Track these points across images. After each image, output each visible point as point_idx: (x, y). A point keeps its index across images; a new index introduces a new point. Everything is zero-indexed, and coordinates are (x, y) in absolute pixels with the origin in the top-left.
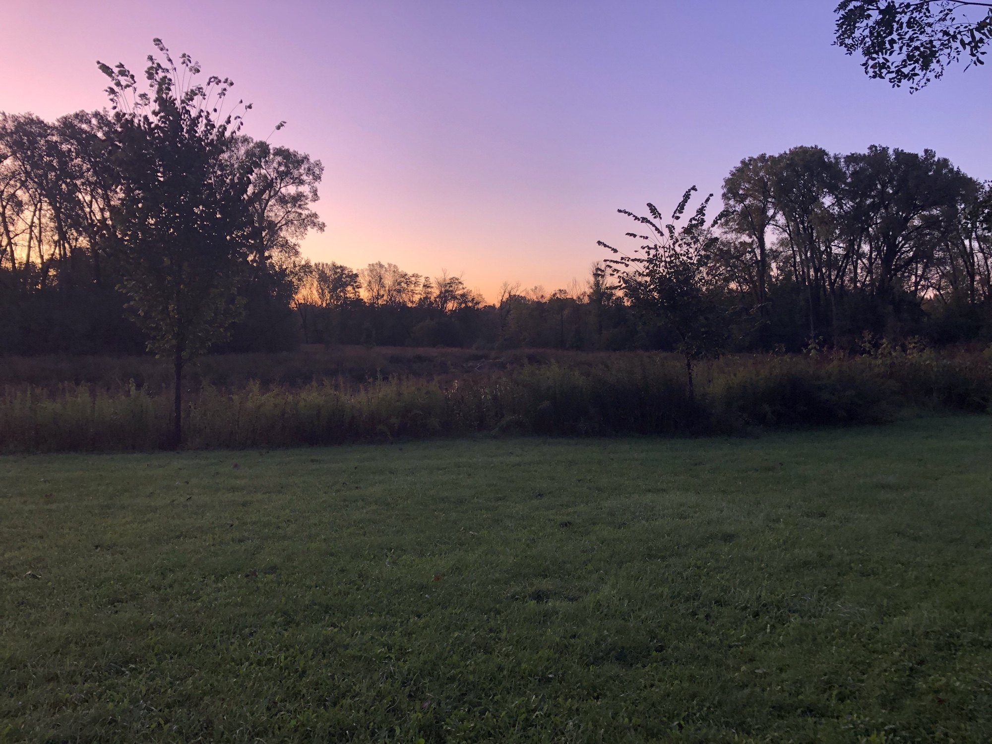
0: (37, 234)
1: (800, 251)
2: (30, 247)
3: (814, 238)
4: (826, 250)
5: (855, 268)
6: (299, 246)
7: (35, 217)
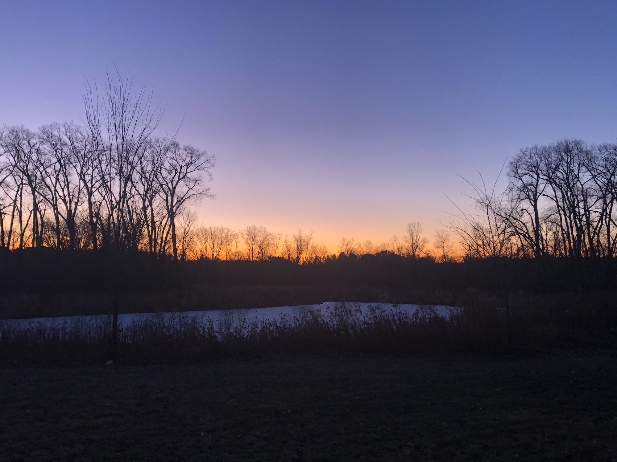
0: (19, 206)
1: (565, 215)
2: (13, 216)
3: (576, 205)
4: (585, 214)
5: (608, 227)
6: (198, 214)
7: (18, 195)
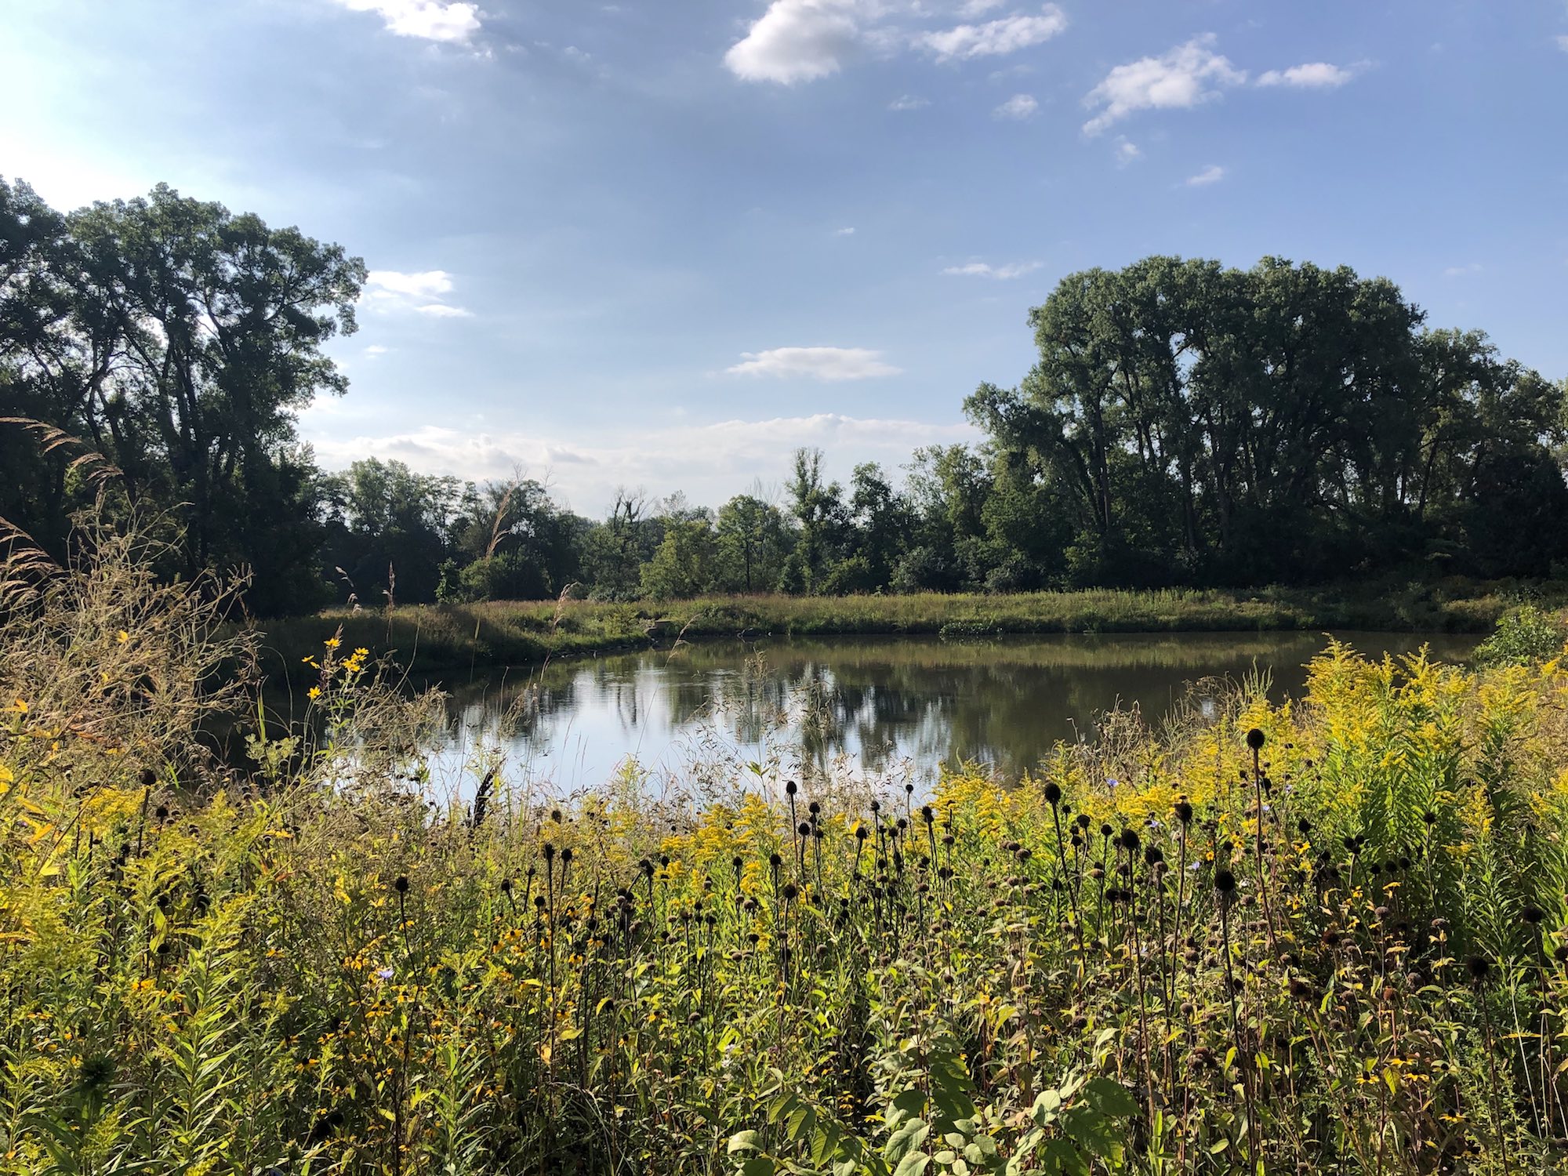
6: (295, 420)
